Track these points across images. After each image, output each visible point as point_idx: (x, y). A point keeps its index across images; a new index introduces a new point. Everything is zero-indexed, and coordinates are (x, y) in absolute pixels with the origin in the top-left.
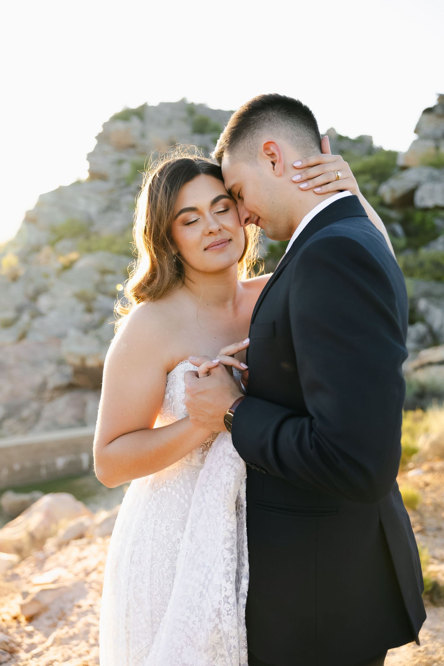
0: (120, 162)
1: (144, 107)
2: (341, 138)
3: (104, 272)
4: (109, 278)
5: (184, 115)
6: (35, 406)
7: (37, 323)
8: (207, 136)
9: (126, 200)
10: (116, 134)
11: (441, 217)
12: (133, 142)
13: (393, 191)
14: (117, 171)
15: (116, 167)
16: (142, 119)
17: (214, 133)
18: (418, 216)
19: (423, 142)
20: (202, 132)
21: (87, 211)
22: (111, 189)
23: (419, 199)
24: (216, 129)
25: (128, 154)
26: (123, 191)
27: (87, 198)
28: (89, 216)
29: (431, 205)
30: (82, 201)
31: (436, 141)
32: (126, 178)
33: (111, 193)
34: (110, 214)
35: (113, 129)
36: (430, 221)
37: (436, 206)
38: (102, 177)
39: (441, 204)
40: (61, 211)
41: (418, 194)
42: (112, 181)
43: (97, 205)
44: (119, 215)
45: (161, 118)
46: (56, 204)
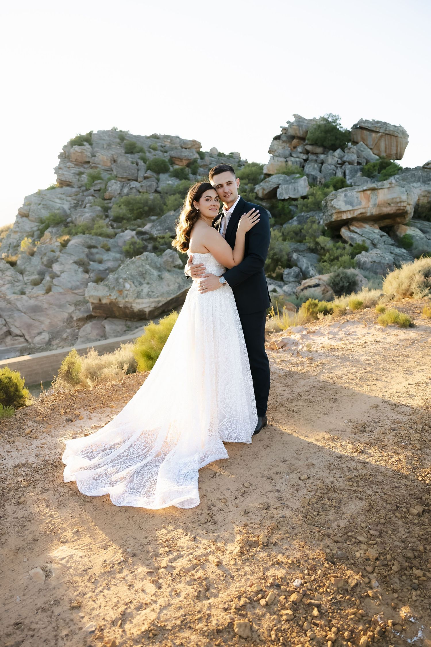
0: (80, 174)
1: (90, 134)
2: (221, 155)
3: (90, 247)
4: (94, 250)
8: (137, 156)
9: (89, 200)
10: (74, 153)
11: (294, 205)
12: (87, 160)
13: (264, 189)
14: (79, 180)
15: (77, 177)
16: (91, 144)
17: (140, 154)
18: (280, 205)
19: (276, 158)
20: (132, 153)
21: (63, 207)
22: (76, 192)
23: (280, 194)
24: (141, 151)
25: (84, 168)
26: (85, 193)
27: (60, 198)
28: (65, 211)
29: (287, 198)
30: (58, 201)
31: (286, 158)
32: (86, 184)
33: (76, 195)
34: (79, 210)
35: (72, 150)
36: (288, 208)
37: (290, 198)
38: (69, 184)
39: (293, 197)
40: (44, 208)
41: (279, 191)
42: (76, 186)
43: (68, 203)
44: (86, 210)
45: (102, 142)
46: (39, 202)
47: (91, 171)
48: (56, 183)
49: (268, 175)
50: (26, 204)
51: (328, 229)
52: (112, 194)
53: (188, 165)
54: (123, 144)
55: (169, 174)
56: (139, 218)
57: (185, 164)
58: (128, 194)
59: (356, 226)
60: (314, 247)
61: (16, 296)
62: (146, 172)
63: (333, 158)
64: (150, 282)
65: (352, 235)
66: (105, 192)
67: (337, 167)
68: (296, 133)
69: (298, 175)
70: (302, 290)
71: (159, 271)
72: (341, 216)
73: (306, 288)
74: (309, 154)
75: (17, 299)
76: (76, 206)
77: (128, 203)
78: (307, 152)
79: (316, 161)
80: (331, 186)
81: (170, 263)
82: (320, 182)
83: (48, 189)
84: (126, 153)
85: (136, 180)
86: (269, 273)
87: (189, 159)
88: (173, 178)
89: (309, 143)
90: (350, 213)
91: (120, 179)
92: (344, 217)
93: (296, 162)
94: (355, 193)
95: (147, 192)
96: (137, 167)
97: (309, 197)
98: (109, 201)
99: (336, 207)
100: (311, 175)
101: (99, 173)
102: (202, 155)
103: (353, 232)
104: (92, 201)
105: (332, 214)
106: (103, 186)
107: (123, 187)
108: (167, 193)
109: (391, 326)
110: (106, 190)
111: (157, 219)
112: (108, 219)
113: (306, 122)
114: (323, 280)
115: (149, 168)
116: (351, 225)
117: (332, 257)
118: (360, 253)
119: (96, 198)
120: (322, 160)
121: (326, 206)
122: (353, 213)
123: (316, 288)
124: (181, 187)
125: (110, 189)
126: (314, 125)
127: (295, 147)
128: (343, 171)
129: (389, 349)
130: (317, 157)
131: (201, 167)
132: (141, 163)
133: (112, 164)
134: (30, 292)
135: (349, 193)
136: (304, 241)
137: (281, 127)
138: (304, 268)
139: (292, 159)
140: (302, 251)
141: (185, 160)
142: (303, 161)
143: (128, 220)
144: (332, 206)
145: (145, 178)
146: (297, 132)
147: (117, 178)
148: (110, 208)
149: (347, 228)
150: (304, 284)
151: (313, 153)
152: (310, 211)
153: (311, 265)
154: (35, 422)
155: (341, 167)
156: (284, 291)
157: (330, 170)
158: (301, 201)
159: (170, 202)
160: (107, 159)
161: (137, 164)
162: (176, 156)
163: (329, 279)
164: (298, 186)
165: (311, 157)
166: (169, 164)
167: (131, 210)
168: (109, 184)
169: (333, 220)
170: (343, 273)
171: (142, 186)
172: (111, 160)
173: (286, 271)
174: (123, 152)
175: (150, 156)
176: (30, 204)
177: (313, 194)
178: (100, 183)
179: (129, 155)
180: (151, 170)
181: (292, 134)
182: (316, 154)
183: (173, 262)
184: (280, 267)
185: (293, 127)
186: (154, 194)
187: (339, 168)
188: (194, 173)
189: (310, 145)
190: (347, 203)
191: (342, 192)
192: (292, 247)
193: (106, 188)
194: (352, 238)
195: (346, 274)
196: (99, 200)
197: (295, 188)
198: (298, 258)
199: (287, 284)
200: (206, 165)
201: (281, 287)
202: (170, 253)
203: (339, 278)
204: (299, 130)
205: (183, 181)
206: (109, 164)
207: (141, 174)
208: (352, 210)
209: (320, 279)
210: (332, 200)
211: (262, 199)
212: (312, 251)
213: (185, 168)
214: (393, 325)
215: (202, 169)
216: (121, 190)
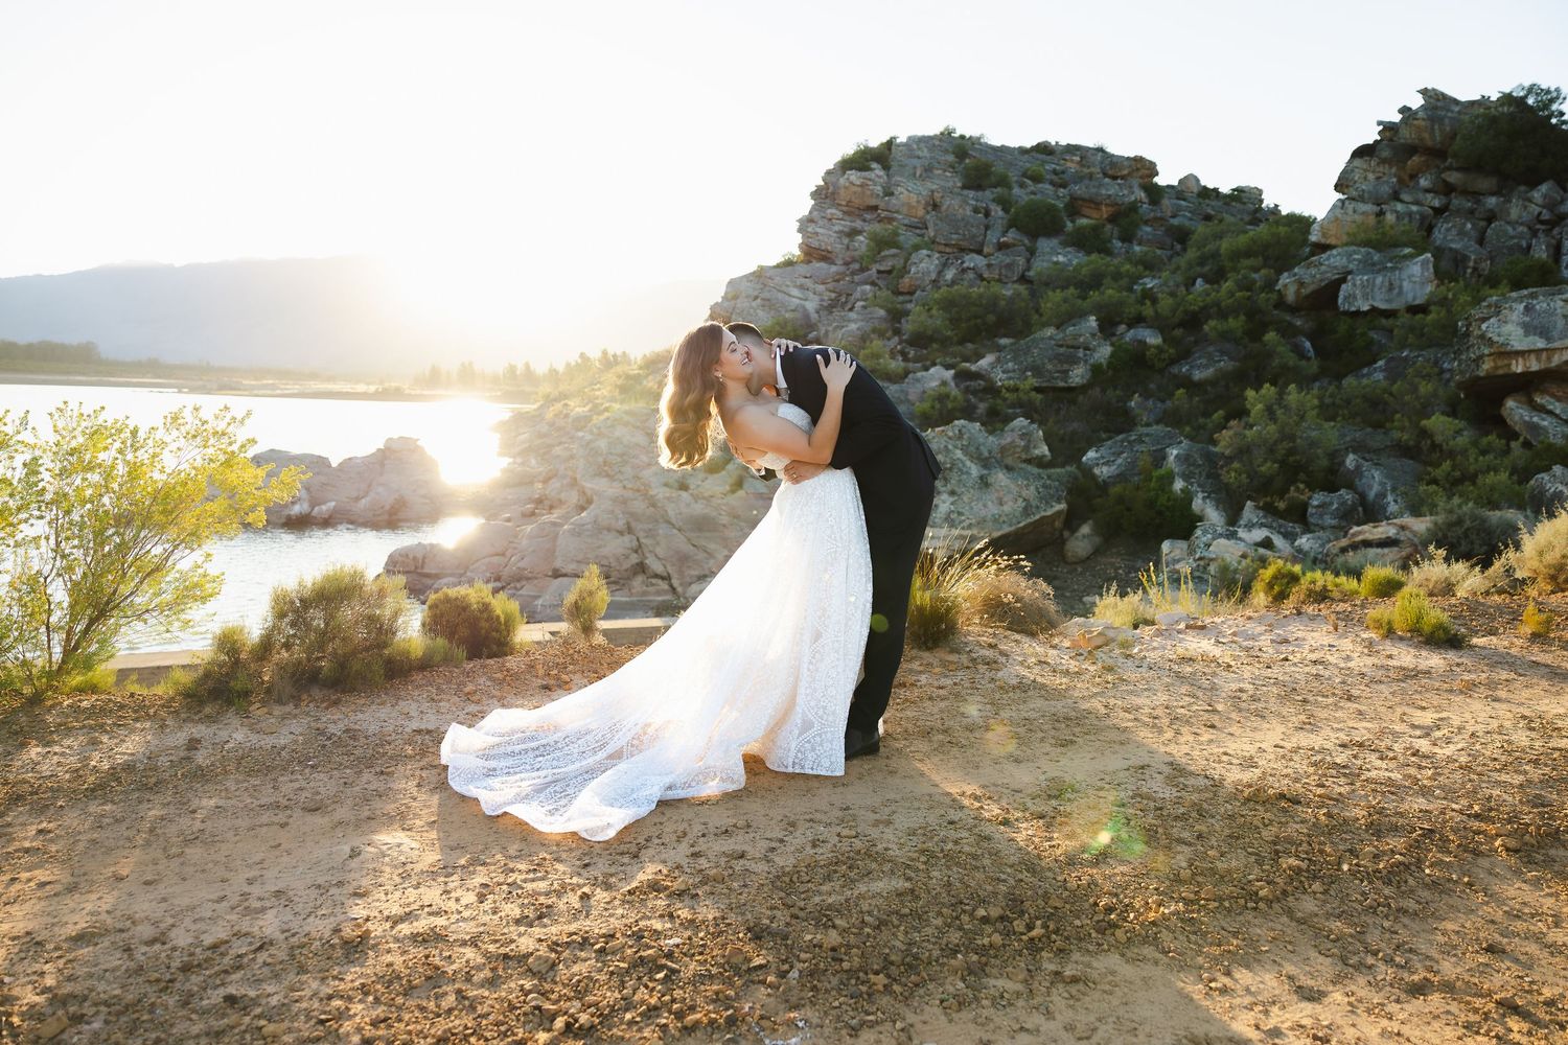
0: (853, 233)
1: (889, 144)
5: (950, 158)
8: (988, 194)
9: (864, 293)
10: (846, 188)
11: (1383, 329)
12: (873, 202)
13: (1301, 284)
14: (848, 248)
15: (846, 241)
16: (886, 168)
17: (999, 190)
18: (1343, 327)
19: (1350, 206)
20: (979, 187)
21: (804, 307)
22: (838, 274)
23: (1345, 298)
24: (1003, 182)
25: (864, 220)
26: (856, 278)
27: (801, 287)
28: (807, 316)
29: (1366, 308)
30: (795, 292)
31: (1378, 205)
32: (862, 258)
33: (838, 281)
34: (837, 313)
35: (842, 181)
36: (1363, 334)
37: (1374, 309)
38: (825, 257)
39: (1383, 306)
40: (763, 306)
41: (1345, 289)
42: (840, 262)
43: (817, 298)
44: (853, 315)
45: (915, 162)
46: (756, 293)
47: (877, 227)
48: (797, 252)
49: (1322, 248)
50: (730, 296)
51: (1466, 397)
52: (918, 283)
53: (1112, 219)
54: (960, 168)
55: (1062, 238)
56: (970, 341)
57: (1105, 216)
58: (953, 282)
59: (1553, 395)
60: (1411, 443)
61: (667, 492)
62: (1004, 233)
63: (1526, 207)
64: (959, 491)
65: (1535, 419)
66: (902, 277)
67: (1534, 233)
68: (1422, 140)
69: (1407, 251)
70: (1344, 550)
71: (985, 466)
72: (1509, 365)
73: (1354, 547)
74: (1453, 194)
75: (669, 499)
76: (831, 307)
77: (948, 304)
78: (1448, 189)
79: (1472, 212)
80: (1505, 281)
81: (1018, 450)
82: (1475, 269)
83: (778, 266)
84: (964, 187)
85: (979, 252)
86: (1268, 499)
87: (1117, 204)
88: (1069, 249)
89: (1454, 165)
90: (1538, 360)
91: (942, 248)
92: (1518, 367)
93: (1410, 214)
94: (1561, 303)
95: (999, 281)
96: (986, 221)
97: (1432, 308)
98: (907, 298)
99: (1496, 339)
100: (1451, 249)
101: (896, 234)
102: (1155, 193)
103: (1542, 409)
104: (870, 295)
105: (1481, 357)
106: (898, 263)
107: (945, 265)
108: (1047, 284)
109: (1401, 639)
110: (905, 270)
111: (1012, 344)
112: (896, 339)
113: (1457, 109)
114: (1412, 531)
115: (1012, 224)
116: (1537, 390)
117: (1457, 474)
118: (1547, 469)
119: (880, 289)
120: (1491, 210)
121: (1467, 335)
122: (1549, 359)
123: (1386, 550)
124: (1084, 271)
125: (913, 270)
126: (1477, 117)
127: (1413, 177)
128: (1554, 242)
129: (1329, 679)
130: (1478, 202)
131: (1146, 223)
132: (997, 211)
133: (928, 212)
134: (698, 486)
135: (1541, 305)
136: (1388, 425)
137: (1379, 123)
138: (1372, 495)
139: (1399, 207)
140: (1377, 451)
141: (1106, 205)
142: (1430, 211)
143: (945, 342)
144: (1482, 337)
145: (1001, 247)
146: (1426, 135)
147: (936, 247)
148: (907, 313)
149: (1524, 399)
150: (1354, 535)
151: (1465, 193)
152: (1430, 346)
153: (1394, 489)
154: (490, 679)
155: (1551, 230)
156: (1299, 550)
157: (1512, 238)
158: (1405, 319)
159: (1049, 305)
160: (918, 202)
161: (987, 214)
162: (1087, 196)
163: (1428, 530)
164: (1401, 280)
165: (1457, 201)
166: (1064, 215)
167: (954, 322)
168: (914, 258)
169: (1482, 374)
170: (1474, 518)
171: (989, 266)
172: (927, 204)
173: (1317, 499)
174: (959, 184)
175: (1021, 195)
176: (735, 297)
177: (1443, 302)
178: (894, 256)
179: (971, 194)
180: (1018, 229)
181: (1409, 141)
182: (1476, 195)
183: (1026, 448)
184: (1302, 486)
185: (1415, 122)
186: (1016, 286)
187: (1541, 235)
188: (1127, 238)
189: (1458, 169)
190: (1528, 329)
191: (1520, 299)
192: (1348, 439)
193: (905, 267)
194: (1533, 427)
195: (1484, 521)
196: (885, 293)
197: (1391, 284)
198: (1358, 467)
199: (1310, 532)
200: (1161, 219)
201: (1290, 537)
202: (1024, 427)
203: (1460, 531)
204: (1433, 129)
205: (1094, 256)
206: (921, 212)
207: (993, 237)
208: (1547, 350)
209: (1403, 528)
210: (1484, 320)
211: (1294, 310)
212: (1405, 451)
213: (1104, 225)
214: (1409, 635)
215: (1148, 229)
216: (940, 273)
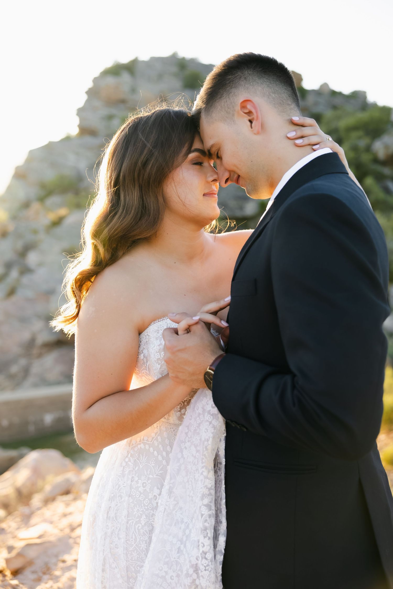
0: (110, 118)
1: (135, 62)
2: (334, 93)
5: (174, 69)
6: (23, 362)
7: (25, 280)
10: (106, 88)
12: (124, 98)
16: (133, 75)
21: (77, 166)
25: (117, 109)
27: (76, 153)
30: (72, 157)
35: (103, 83)
38: (92, 133)
45: (151, 72)
46: (46, 159)
54: (182, 75)
83: (60, 141)
102: (303, 94)
174: (181, 85)
